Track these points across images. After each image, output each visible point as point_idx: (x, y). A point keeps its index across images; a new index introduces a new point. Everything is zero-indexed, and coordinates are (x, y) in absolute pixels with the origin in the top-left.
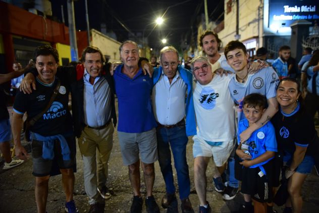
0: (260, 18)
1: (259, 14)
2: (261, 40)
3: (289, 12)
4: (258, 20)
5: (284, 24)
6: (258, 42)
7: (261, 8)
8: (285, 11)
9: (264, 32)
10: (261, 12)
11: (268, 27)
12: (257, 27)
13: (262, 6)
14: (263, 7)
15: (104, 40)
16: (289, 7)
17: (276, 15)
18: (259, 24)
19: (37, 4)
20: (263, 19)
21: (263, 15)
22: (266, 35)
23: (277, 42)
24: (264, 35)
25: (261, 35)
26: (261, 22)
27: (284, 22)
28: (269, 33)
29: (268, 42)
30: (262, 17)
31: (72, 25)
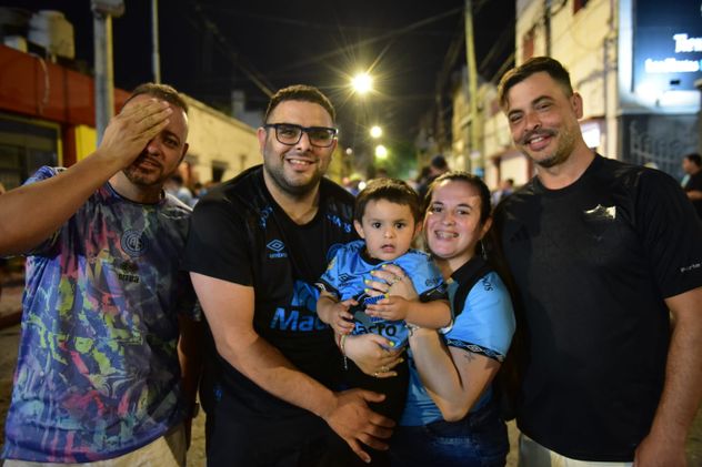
0: (609, 68)
1: (606, 57)
2: (612, 126)
3: (690, 50)
4: (604, 74)
5: (675, 83)
6: (604, 131)
7: (610, 42)
8: (678, 49)
9: (621, 103)
10: (612, 52)
11: (633, 89)
12: (600, 92)
13: (613, 35)
14: (617, 38)
15: (211, 122)
16: (689, 38)
17: (654, 60)
18: (605, 85)
19: (36, 29)
20: (616, 69)
21: (616, 60)
22: (628, 111)
23: (656, 131)
24: (621, 112)
25: (612, 112)
26: (611, 78)
27: (675, 78)
28: (635, 105)
29: (633, 130)
30: (613, 65)
31: (104, 79)
